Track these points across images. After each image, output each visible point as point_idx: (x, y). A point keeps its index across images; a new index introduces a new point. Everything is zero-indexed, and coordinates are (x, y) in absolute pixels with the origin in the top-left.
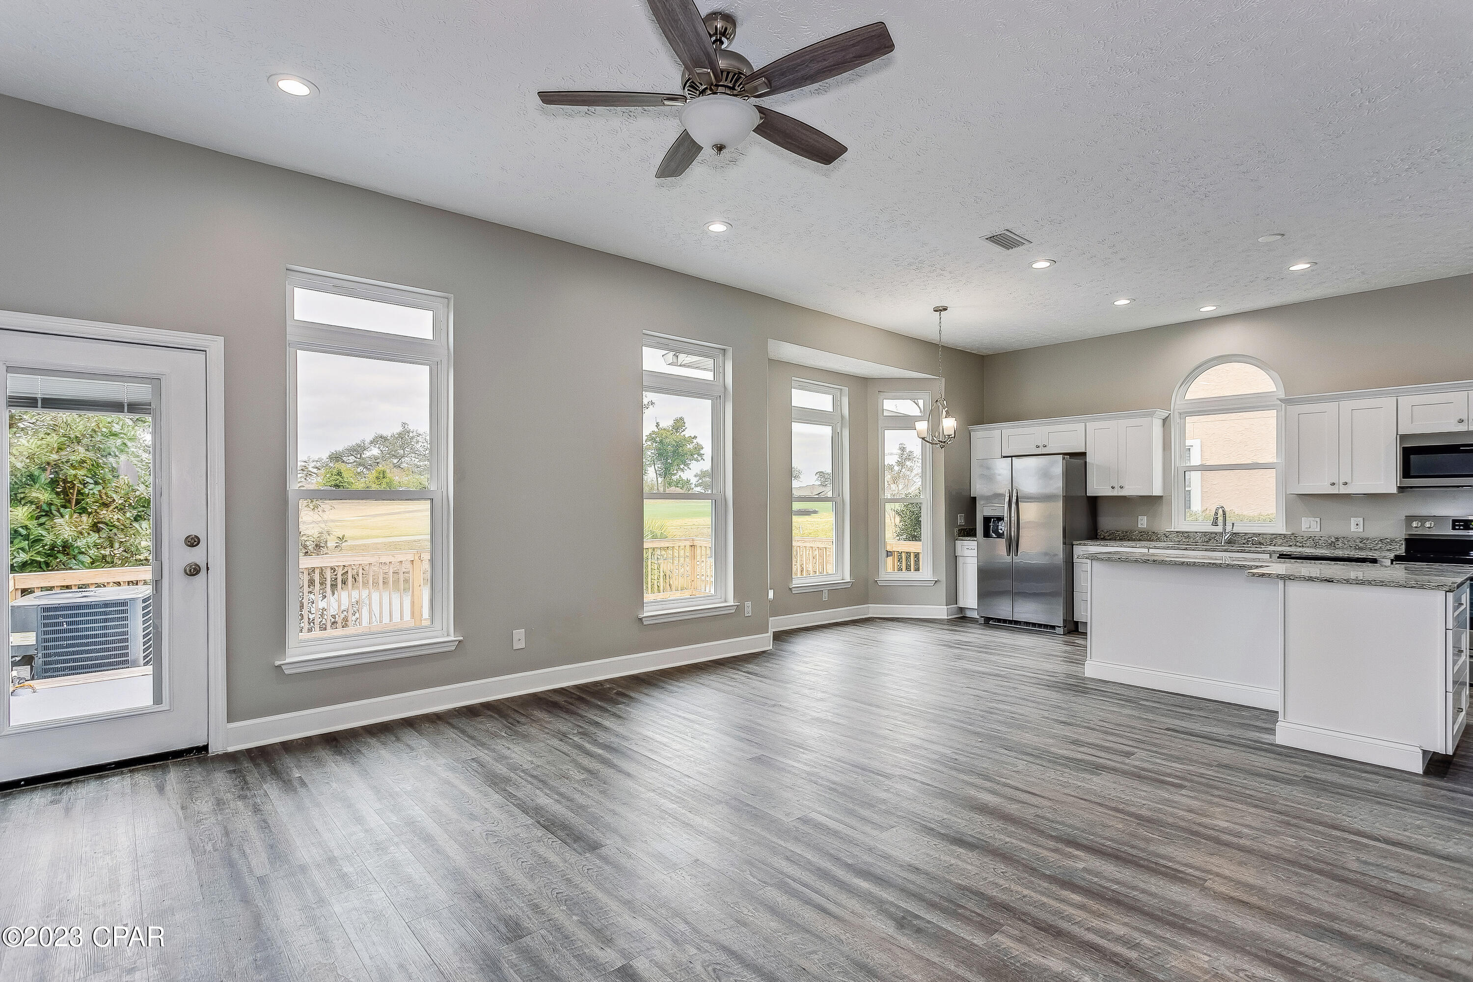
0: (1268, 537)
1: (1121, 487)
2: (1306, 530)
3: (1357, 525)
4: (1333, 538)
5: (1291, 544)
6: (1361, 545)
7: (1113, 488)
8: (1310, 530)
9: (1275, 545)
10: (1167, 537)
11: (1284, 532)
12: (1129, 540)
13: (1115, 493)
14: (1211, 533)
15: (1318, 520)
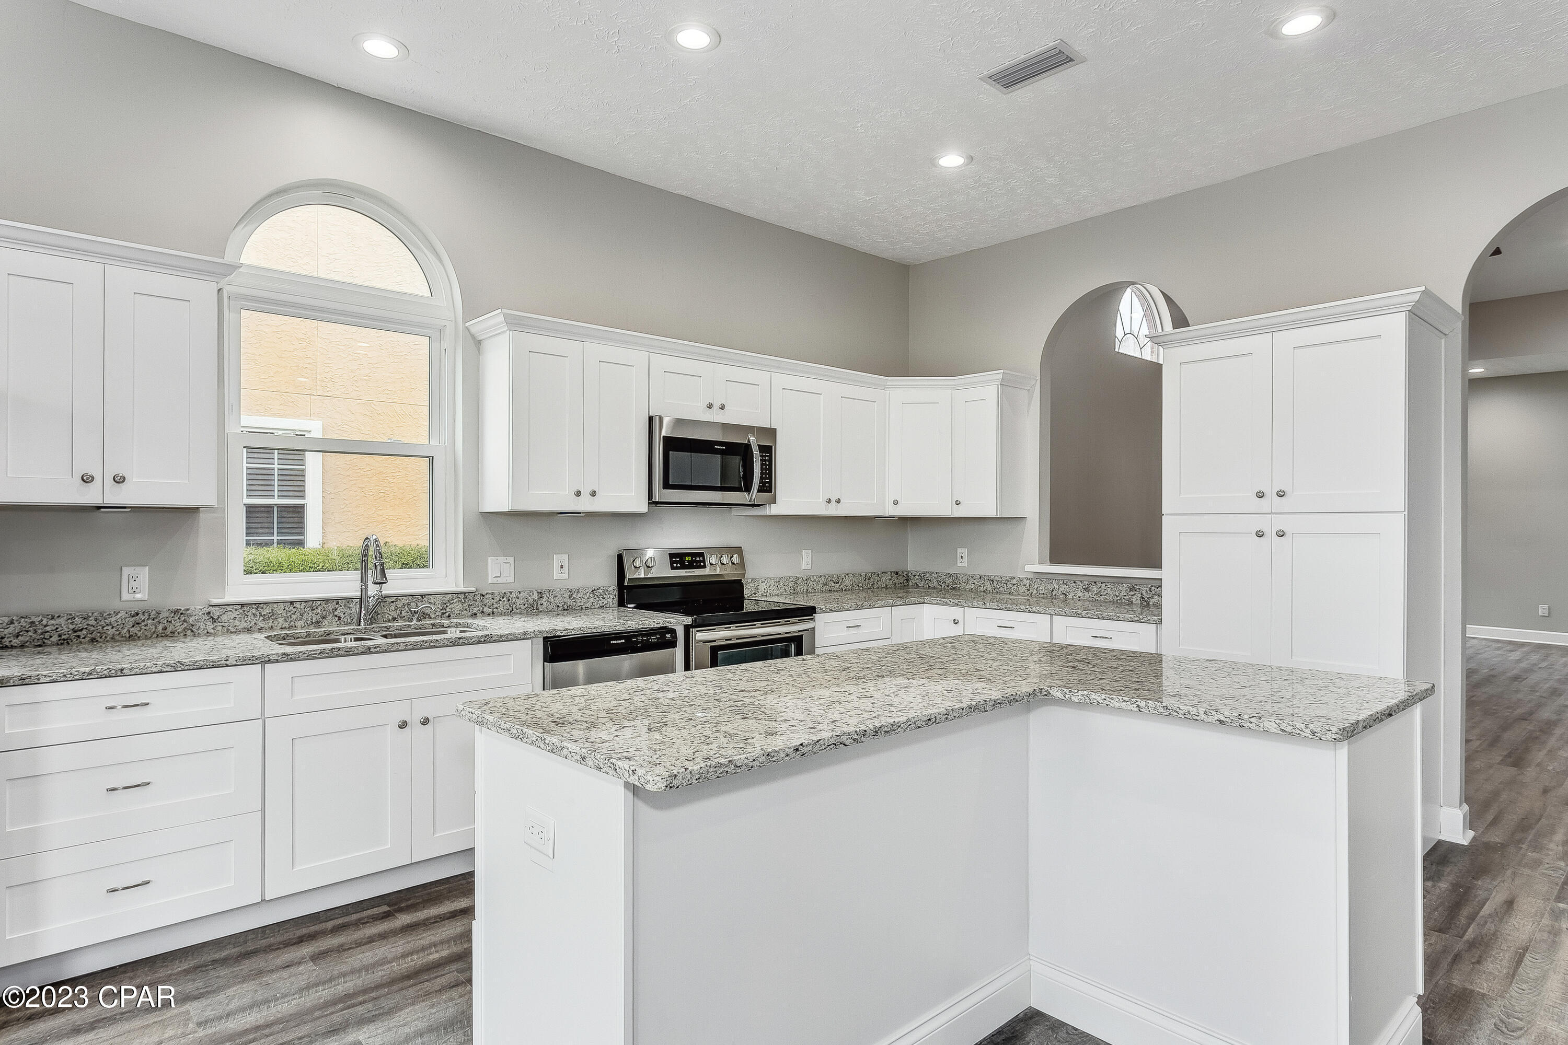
0: (438, 600)
1: (119, 480)
2: (495, 580)
3: (562, 567)
4: (535, 592)
5: (475, 610)
6: (570, 602)
7: (87, 479)
8: (500, 580)
9: (449, 616)
10: (214, 620)
11: (462, 588)
12: (93, 640)
13: (90, 496)
14: (327, 601)
15: (511, 560)
